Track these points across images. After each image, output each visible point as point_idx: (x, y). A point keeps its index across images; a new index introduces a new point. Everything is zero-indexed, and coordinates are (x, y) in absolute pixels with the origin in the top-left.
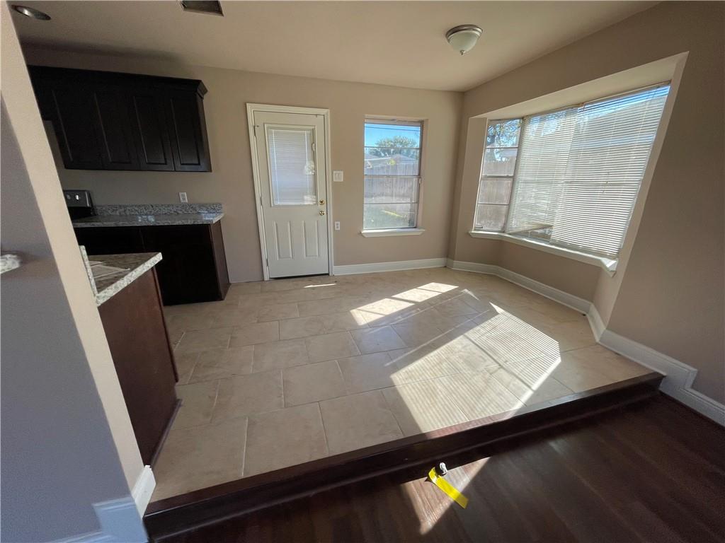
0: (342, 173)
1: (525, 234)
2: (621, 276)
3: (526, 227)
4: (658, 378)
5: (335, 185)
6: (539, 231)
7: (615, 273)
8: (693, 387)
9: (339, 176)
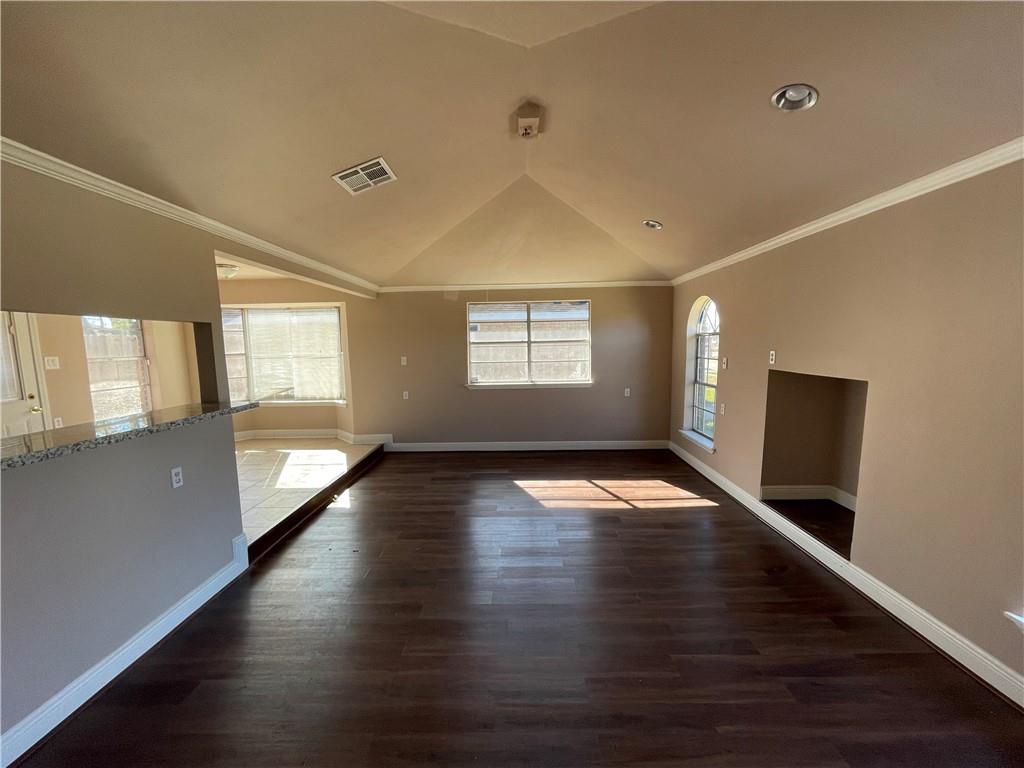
0: (57, 358)
1: (271, 398)
2: (351, 406)
3: (270, 392)
4: (382, 447)
5: (48, 372)
6: (283, 394)
7: (347, 405)
8: (394, 442)
9: (54, 363)
